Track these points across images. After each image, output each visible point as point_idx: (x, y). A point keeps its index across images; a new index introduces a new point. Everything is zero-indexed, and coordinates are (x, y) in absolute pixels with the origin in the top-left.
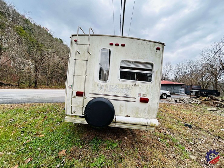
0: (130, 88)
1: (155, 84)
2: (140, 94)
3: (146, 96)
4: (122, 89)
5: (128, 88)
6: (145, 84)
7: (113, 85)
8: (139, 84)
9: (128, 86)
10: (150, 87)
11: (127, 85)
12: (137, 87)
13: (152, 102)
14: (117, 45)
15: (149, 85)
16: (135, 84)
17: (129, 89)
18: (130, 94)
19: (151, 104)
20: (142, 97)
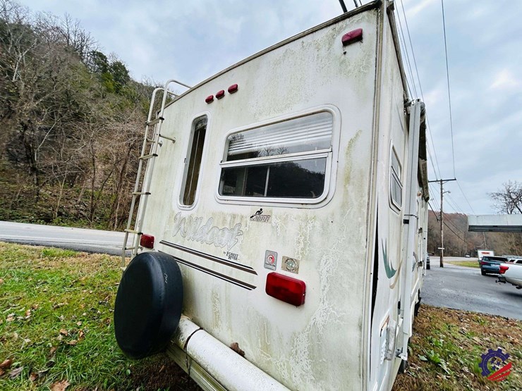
0: (243, 228)
1: (345, 205)
2: (271, 258)
3: (296, 270)
4: (221, 232)
5: (236, 230)
6: (295, 212)
7: (201, 218)
8: (271, 212)
9: (238, 221)
10: (318, 224)
11: (234, 216)
12: (263, 224)
13: (326, 311)
14: (220, 96)
15: (310, 212)
16: (260, 212)
17: (240, 233)
18: (239, 253)
19: (319, 320)
20: (280, 271)
